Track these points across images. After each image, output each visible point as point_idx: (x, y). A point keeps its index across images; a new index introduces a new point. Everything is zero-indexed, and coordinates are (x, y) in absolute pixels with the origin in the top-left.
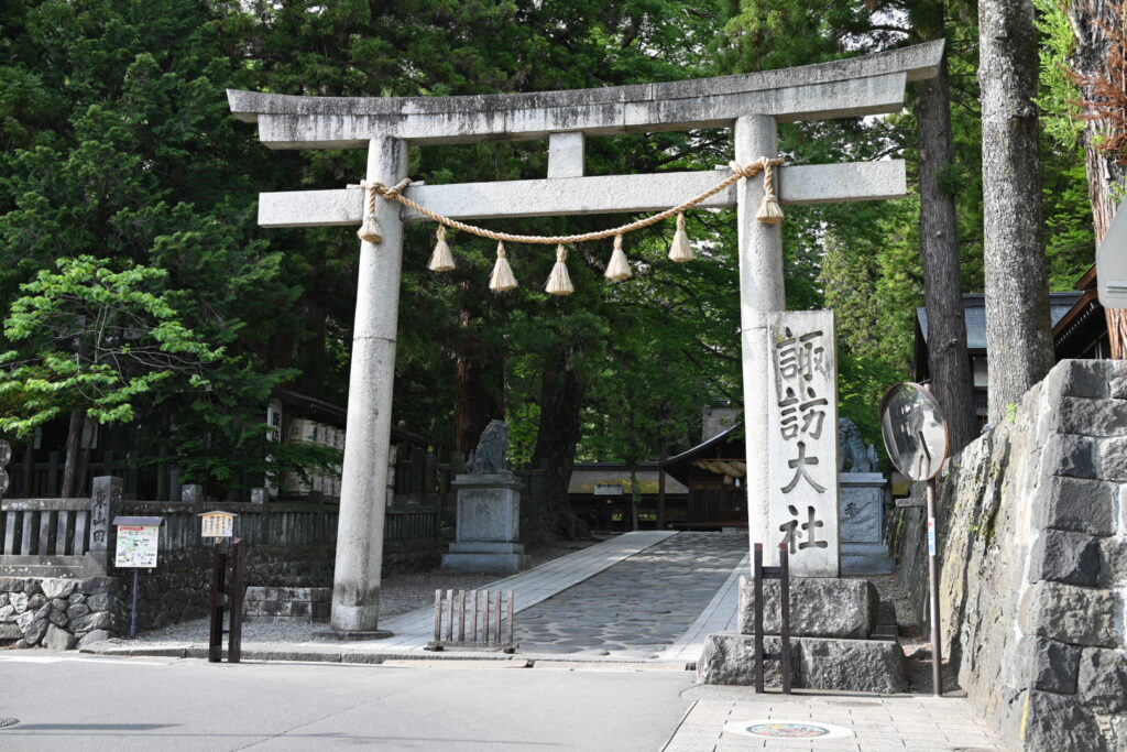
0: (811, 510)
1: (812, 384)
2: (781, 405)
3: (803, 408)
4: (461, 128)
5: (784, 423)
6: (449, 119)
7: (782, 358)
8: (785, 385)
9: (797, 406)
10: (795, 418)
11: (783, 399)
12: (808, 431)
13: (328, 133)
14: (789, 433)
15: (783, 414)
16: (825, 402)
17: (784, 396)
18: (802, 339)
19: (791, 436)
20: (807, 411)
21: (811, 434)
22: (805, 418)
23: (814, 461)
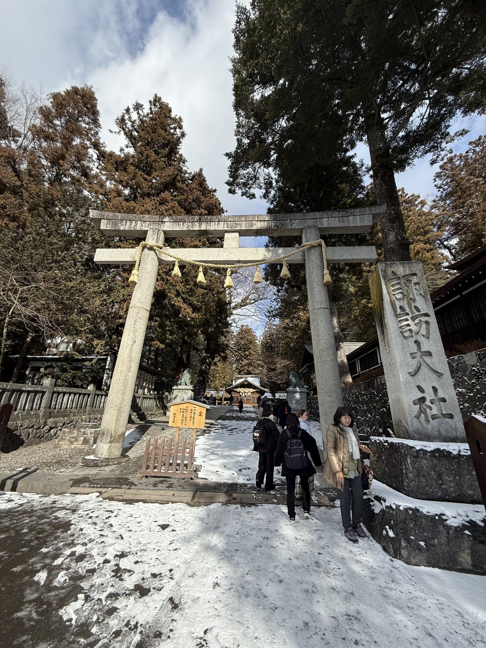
0: (435, 389)
1: (417, 304)
2: (396, 316)
3: (413, 319)
4: (188, 227)
5: (401, 328)
6: (183, 224)
7: (392, 288)
8: (398, 304)
9: (409, 317)
10: (409, 325)
11: (398, 313)
12: (420, 334)
13: (131, 227)
14: (406, 334)
15: (400, 322)
17: (399, 311)
18: (404, 277)
19: (409, 337)
20: (417, 321)
21: (423, 336)
22: (416, 325)
23: (429, 354)
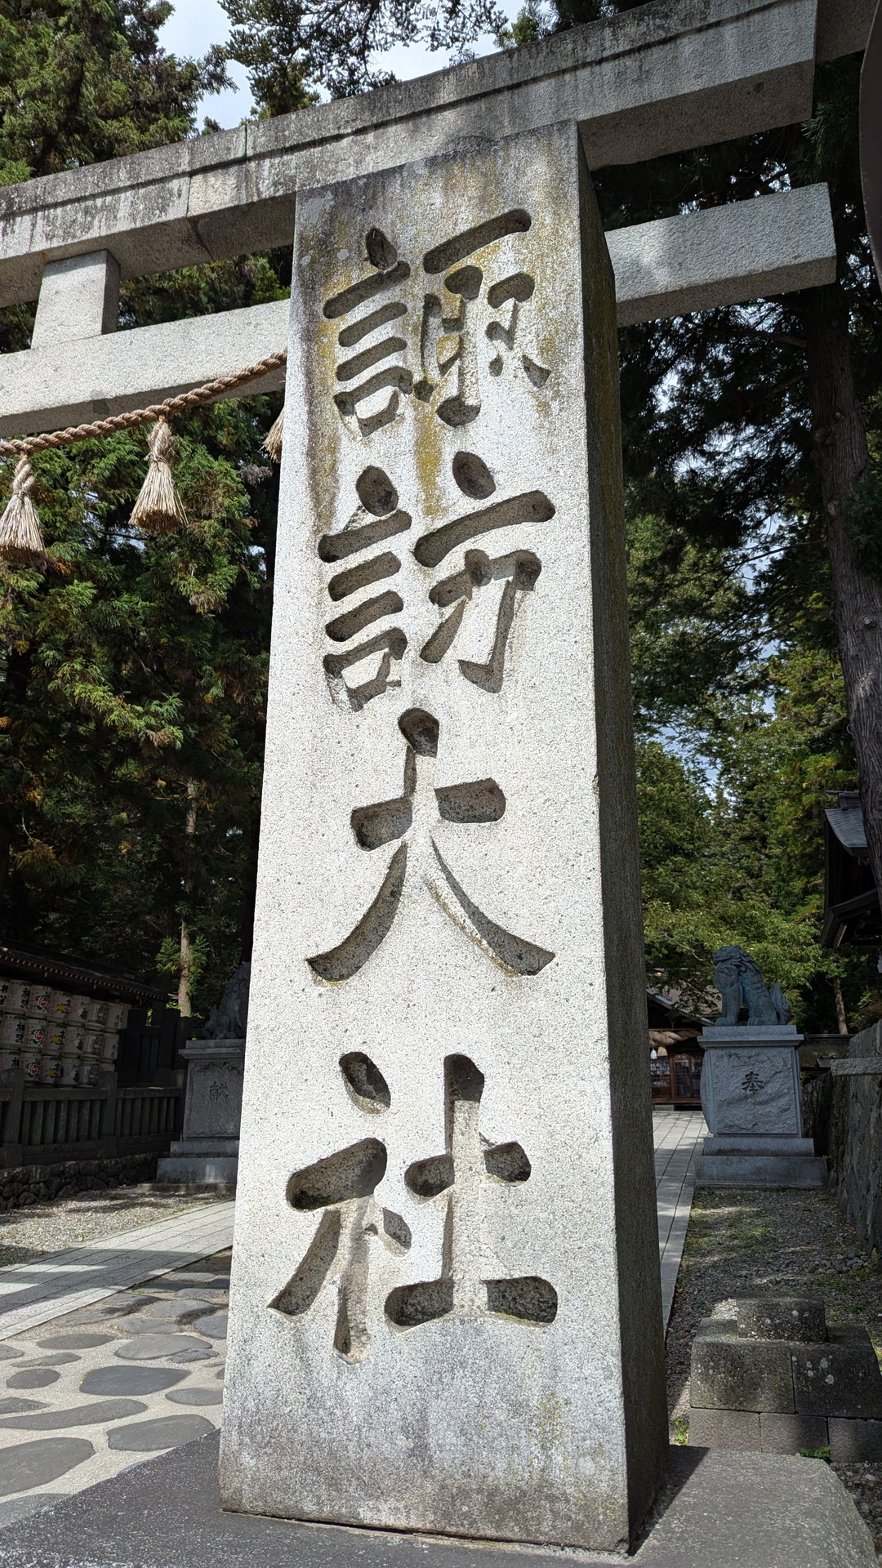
0: (461, 1074)
1: (478, 440)
2: (328, 550)
3: (428, 551)
5: (337, 630)
7: (344, 355)
8: (353, 459)
9: (401, 545)
10: (393, 604)
11: (338, 526)
12: (451, 657)
14: (359, 673)
15: (338, 589)
16: (538, 508)
17: (347, 506)
18: (434, 260)
19: (372, 690)
20: (453, 562)
21: (466, 667)
22: (439, 596)
